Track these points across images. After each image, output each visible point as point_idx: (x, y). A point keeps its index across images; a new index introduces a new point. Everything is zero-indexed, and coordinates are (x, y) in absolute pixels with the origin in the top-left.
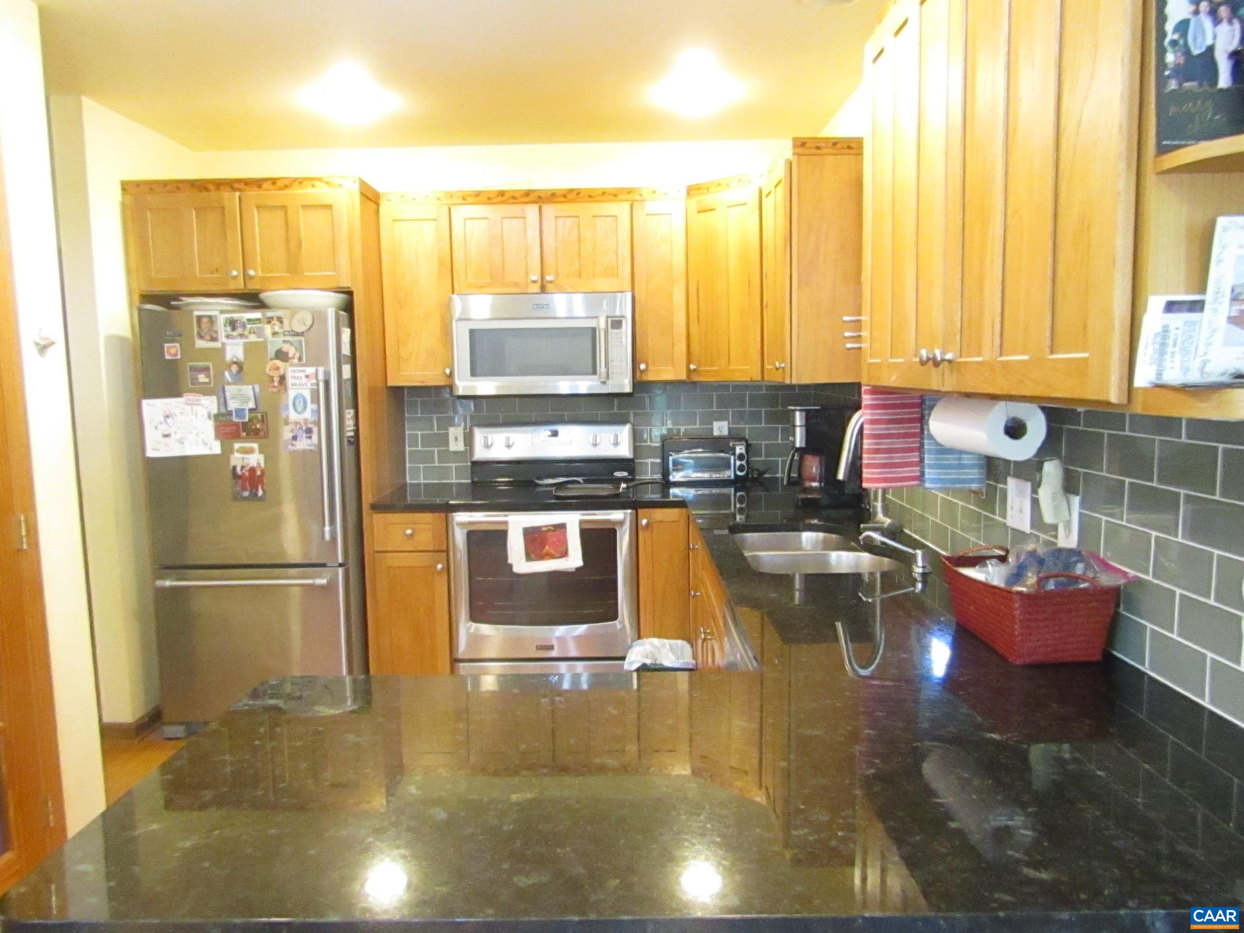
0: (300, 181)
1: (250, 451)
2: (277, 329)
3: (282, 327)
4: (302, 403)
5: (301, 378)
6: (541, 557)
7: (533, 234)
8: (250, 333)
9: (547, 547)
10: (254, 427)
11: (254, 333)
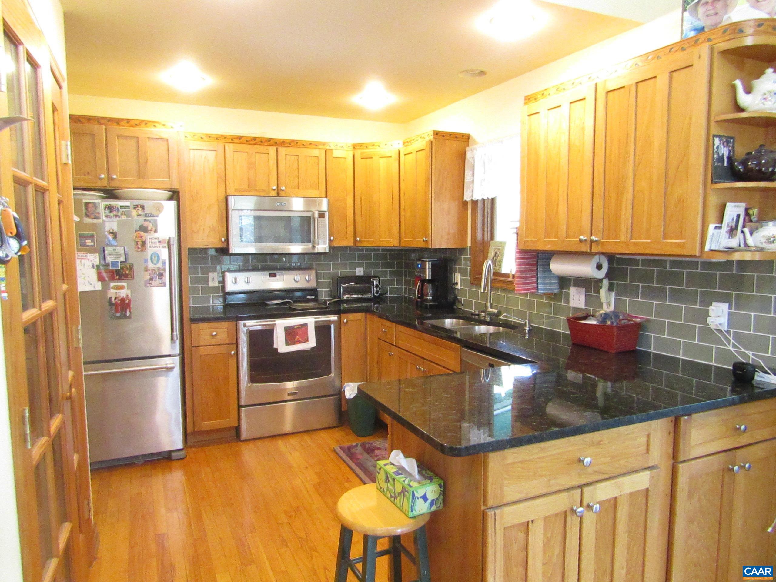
0: (146, 123)
1: (122, 288)
2: (140, 212)
3: (144, 212)
4: (156, 258)
5: (156, 242)
6: (294, 343)
7: (273, 162)
8: (122, 214)
9: (297, 337)
10: (124, 273)
11: (125, 214)
